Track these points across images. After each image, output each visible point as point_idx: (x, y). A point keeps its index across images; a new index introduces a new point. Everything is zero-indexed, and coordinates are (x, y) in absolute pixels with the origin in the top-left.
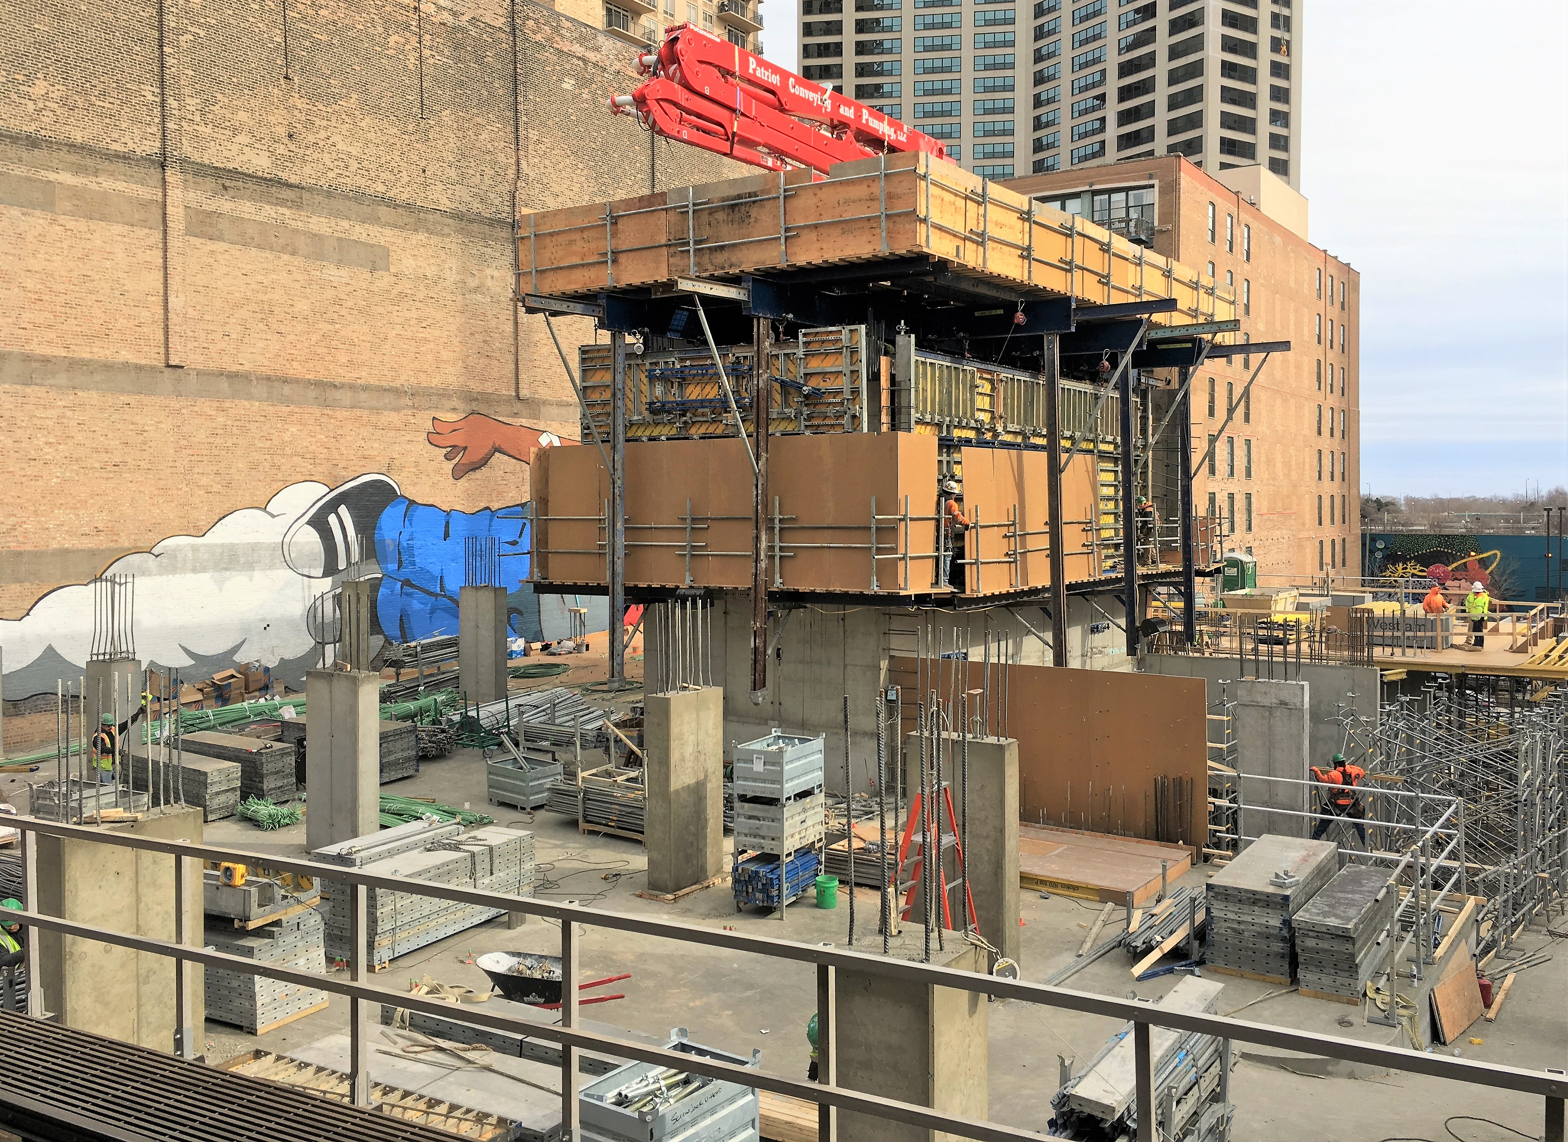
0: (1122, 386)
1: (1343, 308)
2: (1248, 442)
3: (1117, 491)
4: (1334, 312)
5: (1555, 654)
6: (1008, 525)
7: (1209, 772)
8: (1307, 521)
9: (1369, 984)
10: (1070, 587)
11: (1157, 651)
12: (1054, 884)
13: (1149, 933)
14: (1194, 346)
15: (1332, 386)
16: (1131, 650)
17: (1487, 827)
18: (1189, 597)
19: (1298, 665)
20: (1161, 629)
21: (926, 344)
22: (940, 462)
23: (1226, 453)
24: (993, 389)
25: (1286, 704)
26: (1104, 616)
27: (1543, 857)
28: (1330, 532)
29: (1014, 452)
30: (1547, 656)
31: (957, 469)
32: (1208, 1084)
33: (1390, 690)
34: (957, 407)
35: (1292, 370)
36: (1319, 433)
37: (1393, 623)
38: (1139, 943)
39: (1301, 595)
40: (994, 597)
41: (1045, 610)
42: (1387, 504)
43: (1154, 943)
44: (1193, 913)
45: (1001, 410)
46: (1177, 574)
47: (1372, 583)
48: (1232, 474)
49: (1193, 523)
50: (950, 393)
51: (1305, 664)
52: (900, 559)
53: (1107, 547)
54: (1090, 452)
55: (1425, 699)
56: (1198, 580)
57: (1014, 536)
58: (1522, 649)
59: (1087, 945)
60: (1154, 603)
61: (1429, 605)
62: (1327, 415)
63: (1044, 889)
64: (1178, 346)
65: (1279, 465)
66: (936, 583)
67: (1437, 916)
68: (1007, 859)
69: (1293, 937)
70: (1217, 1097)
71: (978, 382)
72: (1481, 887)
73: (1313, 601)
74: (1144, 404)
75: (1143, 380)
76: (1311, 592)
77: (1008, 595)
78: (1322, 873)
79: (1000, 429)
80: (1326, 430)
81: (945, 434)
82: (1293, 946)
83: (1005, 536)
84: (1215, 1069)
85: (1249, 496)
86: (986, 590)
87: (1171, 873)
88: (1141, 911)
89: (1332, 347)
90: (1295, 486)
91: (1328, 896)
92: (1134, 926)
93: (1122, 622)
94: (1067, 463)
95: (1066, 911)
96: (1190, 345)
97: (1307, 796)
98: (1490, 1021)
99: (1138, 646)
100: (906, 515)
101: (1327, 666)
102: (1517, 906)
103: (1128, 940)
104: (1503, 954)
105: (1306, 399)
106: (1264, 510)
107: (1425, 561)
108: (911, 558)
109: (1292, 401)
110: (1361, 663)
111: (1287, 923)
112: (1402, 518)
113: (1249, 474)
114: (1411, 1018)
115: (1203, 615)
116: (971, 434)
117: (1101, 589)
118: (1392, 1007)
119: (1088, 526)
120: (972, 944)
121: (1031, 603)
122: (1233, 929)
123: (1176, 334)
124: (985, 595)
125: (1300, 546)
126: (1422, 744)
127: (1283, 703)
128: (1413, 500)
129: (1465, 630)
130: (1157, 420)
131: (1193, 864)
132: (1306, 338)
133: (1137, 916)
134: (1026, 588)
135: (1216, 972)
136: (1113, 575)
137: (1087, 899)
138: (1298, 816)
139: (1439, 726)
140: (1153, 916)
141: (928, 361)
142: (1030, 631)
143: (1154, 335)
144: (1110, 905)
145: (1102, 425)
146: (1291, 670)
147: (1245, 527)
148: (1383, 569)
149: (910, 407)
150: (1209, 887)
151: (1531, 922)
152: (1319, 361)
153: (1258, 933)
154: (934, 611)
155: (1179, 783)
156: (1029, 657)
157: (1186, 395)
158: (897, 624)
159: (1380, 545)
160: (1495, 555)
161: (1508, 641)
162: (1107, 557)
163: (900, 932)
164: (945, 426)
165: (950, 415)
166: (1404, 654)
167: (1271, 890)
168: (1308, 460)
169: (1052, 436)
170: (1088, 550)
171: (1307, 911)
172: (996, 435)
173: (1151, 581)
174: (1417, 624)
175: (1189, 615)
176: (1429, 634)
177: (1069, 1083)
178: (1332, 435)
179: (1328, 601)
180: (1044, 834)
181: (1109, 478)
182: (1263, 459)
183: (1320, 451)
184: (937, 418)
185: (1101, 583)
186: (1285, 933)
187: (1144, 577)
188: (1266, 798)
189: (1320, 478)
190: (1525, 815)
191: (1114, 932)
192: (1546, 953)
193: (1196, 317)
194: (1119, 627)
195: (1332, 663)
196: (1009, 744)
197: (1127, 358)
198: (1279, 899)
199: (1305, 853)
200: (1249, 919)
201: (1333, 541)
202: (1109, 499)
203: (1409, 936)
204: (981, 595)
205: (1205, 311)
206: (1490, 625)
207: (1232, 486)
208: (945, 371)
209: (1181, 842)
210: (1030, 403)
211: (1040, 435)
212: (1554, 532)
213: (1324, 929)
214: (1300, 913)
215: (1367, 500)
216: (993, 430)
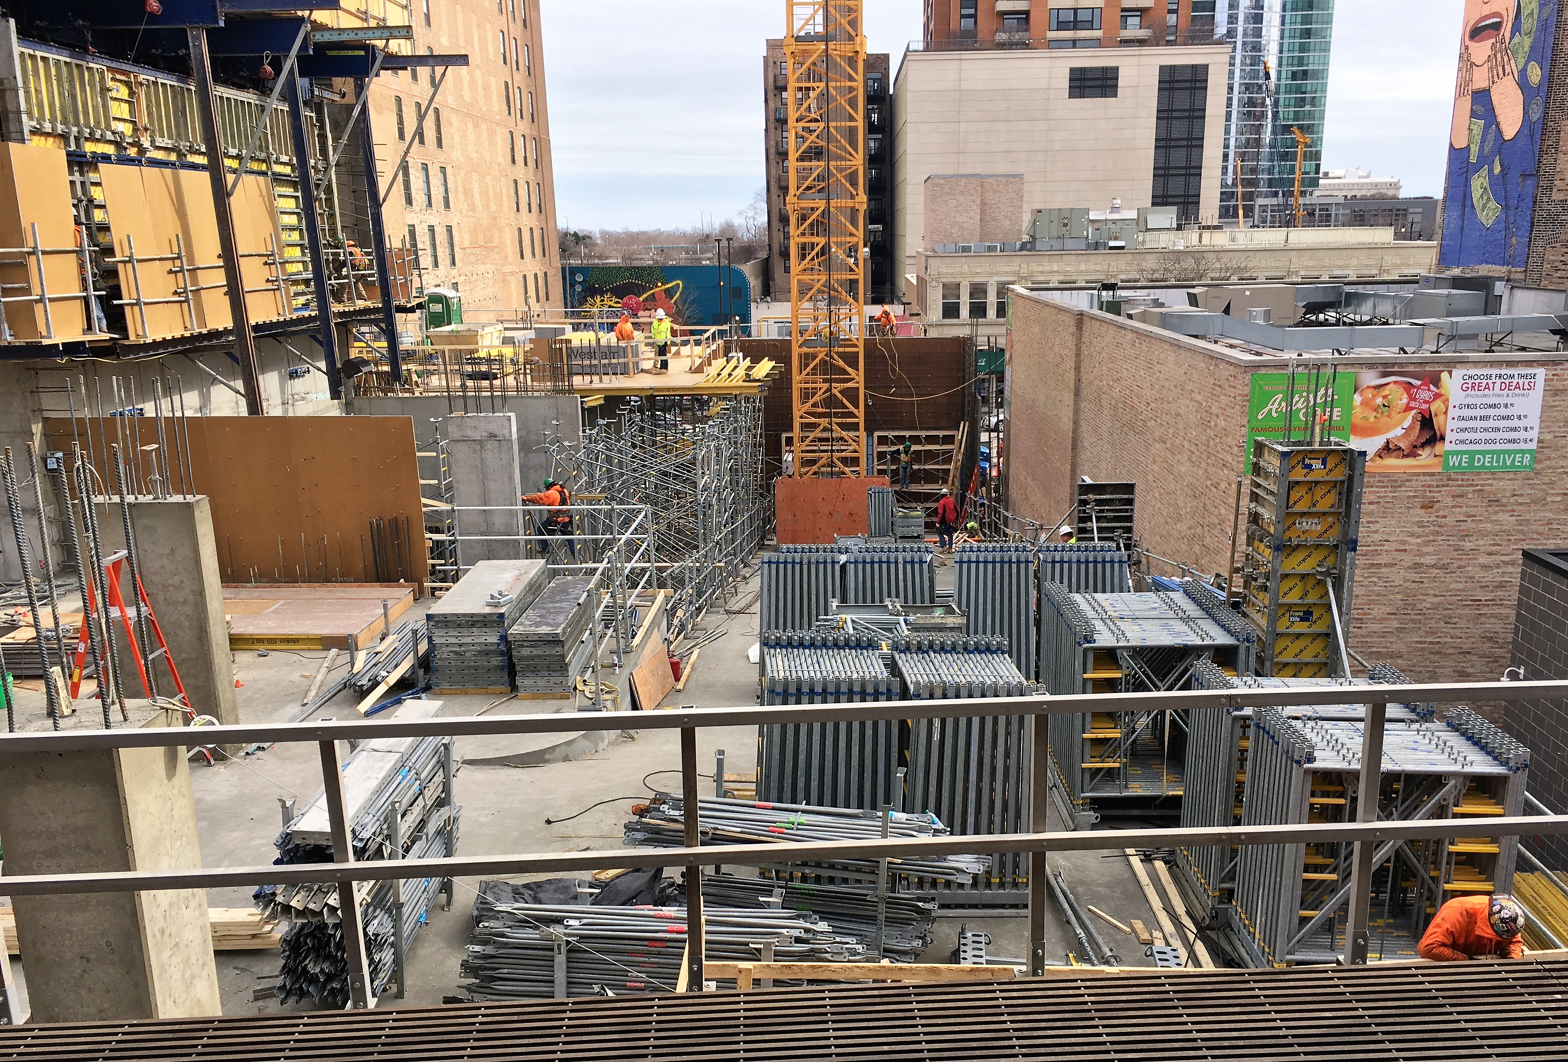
0: (290, 95)
1: (525, 26)
2: (443, 170)
3: (300, 220)
4: (516, 29)
5: (725, 373)
6: (173, 259)
7: (424, 509)
8: (510, 255)
9: (578, 678)
10: (257, 328)
11: (365, 393)
12: (272, 641)
13: (374, 669)
14: (367, 52)
15: (521, 110)
16: (335, 394)
17: (679, 532)
18: (391, 336)
19: (504, 398)
20: (365, 369)
21: (35, 33)
22: (72, 183)
23: (421, 181)
24: (132, 94)
25: (495, 436)
26: (301, 358)
27: (720, 550)
28: (532, 266)
29: (168, 172)
30: (719, 375)
31: (96, 193)
32: (432, 793)
33: (590, 415)
34: (86, 114)
35: (481, 92)
36: (514, 162)
37: (589, 352)
38: (364, 681)
39: (506, 329)
40: (165, 343)
41: (230, 354)
42: (584, 238)
43: (379, 679)
44: (416, 645)
45: (146, 120)
46: (376, 310)
47: (574, 315)
48: (430, 204)
49: (387, 254)
50: (73, 97)
51: (512, 397)
52: (36, 301)
53: (296, 283)
54: (264, 174)
55: (620, 420)
56: (399, 317)
57: (181, 271)
58: (699, 370)
59: (313, 693)
60: (356, 344)
61: (621, 332)
62: (519, 142)
63: (261, 647)
64: (350, 53)
65: (477, 195)
66: (90, 328)
67: (634, 609)
68: (211, 622)
69: (509, 650)
70: (442, 802)
71: (110, 84)
72: (669, 581)
73: (518, 335)
74: (320, 119)
75: (316, 93)
76: (515, 326)
77: (183, 340)
78: (534, 588)
79: (146, 144)
80: (519, 159)
81: (73, 147)
82: (510, 657)
83: (170, 272)
84: (439, 777)
85: (449, 229)
86: (154, 335)
87: (393, 613)
88: (365, 652)
89: (518, 69)
90: (494, 218)
91: (540, 608)
92: (359, 666)
93: (323, 365)
94: (234, 186)
95: (288, 665)
96: (362, 53)
97: (521, 521)
98: (679, 691)
99: (342, 389)
100: (35, 247)
101: (533, 397)
102: (700, 594)
103: (353, 681)
104: (690, 635)
105: (498, 125)
106: (467, 244)
107: (620, 292)
108: (51, 300)
109: (484, 126)
110: (563, 392)
111: (504, 638)
112: (597, 251)
113: (447, 205)
114: (614, 701)
115: (410, 355)
116: (110, 150)
117: (294, 329)
118: (597, 694)
119: (269, 260)
120: (162, 708)
121: (212, 348)
122: (456, 653)
123: (344, 37)
124: (154, 341)
125: (505, 281)
126: (620, 465)
127: (492, 436)
128: (607, 233)
129: (652, 355)
130: (336, 139)
131: (415, 600)
132: (491, 57)
133: (361, 657)
134: (204, 331)
135: (442, 694)
136: (306, 314)
137: (309, 649)
138: (514, 540)
139: (634, 446)
140: (377, 653)
141: (39, 54)
142: (215, 379)
143: (319, 37)
144: (334, 651)
145: (274, 143)
146: (498, 403)
147: (448, 261)
148: (582, 302)
149: (19, 112)
150: (429, 617)
151: (711, 606)
152: (506, 83)
153: (479, 651)
154: (93, 362)
155: (395, 523)
156: (220, 409)
157: (364, 110)
158: (45, 380)
159: (579, 278)
160: (678, 285)
161: (686, 363)
162: (297, 294)
163: (74, 711)
164: (72, 139)
165: (77, 124)
166: (601, 381)
167: (488, 610)
168: (504, 191)
169: (212, 152)
170: (274, 286)
171: (522, 624)
172: (142, 151)
173: (350, 319)
174: (611, 352)
175: (394, 355)
176: (622, 360)
177: (292, 822)
178: (526, 164)
179: (531, 334)
180: (256, 593)
181: (290, 204)
182: (460, 189)
183: (516, 182)
184: (60, 128)
185: (293, 322)
186: (503, 647)
187: (341, 314)
188: (484, 528)
189: (518, 210)
190: (704, 515)
191: (340, 675)
192: (723, 629)
193: (366, 20)
194: (319, 369)
195: (536, 394)
196: (197, 502)
197: (290, 62)
198: (495, 618)
199: (517, 573)
200: (468, 640)
201: (536, 275)
202: (292, 229)
203: (610, 632)
204: (149, 340)
205: (376, 14)
206: (674, 349)
207: (431, 217)
208: (64, 69)
209: (402, 580)
210: (181, 113)
211: (199, 153)
212: (724, 262)
213: (536, 638)
214: (515, 627)
215: (566, 234)
216: (137, 144)
